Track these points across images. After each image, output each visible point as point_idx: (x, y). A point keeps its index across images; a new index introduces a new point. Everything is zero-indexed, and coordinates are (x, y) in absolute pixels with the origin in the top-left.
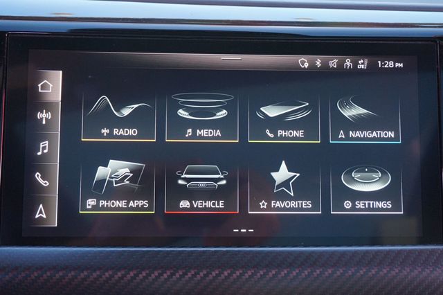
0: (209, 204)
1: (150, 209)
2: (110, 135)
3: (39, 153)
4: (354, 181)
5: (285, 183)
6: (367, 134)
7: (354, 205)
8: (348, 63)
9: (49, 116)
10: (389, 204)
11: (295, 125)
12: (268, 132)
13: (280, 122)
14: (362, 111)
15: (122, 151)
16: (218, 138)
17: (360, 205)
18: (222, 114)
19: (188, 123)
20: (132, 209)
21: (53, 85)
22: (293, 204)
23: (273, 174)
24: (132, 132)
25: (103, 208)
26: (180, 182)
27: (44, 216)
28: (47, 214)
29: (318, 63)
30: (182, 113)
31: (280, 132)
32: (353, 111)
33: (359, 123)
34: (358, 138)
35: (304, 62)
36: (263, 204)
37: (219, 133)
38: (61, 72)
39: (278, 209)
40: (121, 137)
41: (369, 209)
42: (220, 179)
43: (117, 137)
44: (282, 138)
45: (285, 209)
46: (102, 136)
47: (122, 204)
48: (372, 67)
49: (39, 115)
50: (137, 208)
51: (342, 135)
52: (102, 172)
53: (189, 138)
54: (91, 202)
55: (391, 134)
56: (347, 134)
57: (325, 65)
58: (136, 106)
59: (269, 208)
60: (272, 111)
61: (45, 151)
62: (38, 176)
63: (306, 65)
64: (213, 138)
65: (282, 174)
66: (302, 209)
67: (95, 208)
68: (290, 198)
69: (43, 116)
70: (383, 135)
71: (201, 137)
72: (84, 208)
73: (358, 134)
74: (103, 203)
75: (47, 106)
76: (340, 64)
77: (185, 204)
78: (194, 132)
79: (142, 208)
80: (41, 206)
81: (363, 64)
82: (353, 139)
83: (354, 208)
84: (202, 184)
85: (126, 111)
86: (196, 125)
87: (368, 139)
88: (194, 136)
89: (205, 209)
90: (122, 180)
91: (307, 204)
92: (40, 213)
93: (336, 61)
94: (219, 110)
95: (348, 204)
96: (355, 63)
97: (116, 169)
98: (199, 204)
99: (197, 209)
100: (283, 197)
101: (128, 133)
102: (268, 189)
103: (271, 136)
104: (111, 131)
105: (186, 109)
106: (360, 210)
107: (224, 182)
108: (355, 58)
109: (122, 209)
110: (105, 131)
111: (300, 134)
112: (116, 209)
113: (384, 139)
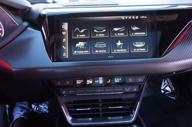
0: (102, 51)
1: (89, 53)
2: (79, 37)
3: (63, 41)
4: (136, 44)
5: (120, 46)
6: (139, 33)
7: (136, 50)
8: (133, 17)
9: (65, 33)
10: (144, 49)
11: (122, 32)
12: (115, 34)
14: (137, 28)
15: (82, 40)
16: (104, 36)
17: (138, 50)
18: (105, 30)
19: (96, 33)
20: (85, 53)
21: (65, 26)
22: (122, 50)
23: (117, 44)
24: (84, 36)
25: (78, 53)
26: (96, 46)
27: (65, 55)
28: (66, 55)
29: (126, 18)
30: (95, 31)
31: (118, 34)
32: (135, 28)
33: (137, 31)
34: (136, 35)
35: (123, 18)
36: (115, 51)
37: (104, 35)
38: (67, 23)
39: (119, 52)
40: (81, 37)
41: (140, 51)
42: (105, 45)
43: (80, 37)
44: (119, 35)
45: (120, 51)
46: (77, 37)
47: (82, 52)
48: (139, 18)
49: (63, 33)
50: (86, 53)
51: (133, 34)
52: (77, 45)
53: (97, 36)
54: (75, 52)
55: (144, 33)
56: (134, 34)
57: (128, 18)
58: (84, 30)
59: (116, 51)
60: (116, 29)
61: (65, 41)
62: (63, 46)
63: (124, 18)
64: (103, 36)
65: (119, 43)
66: (124, 51)
67: (76, 53)
68: (121, 49)
69: (64, 33)
70: (142, 34)
71: (100, 36)
72: (74, 53)
73: (137, 34)
74: (78, 52)
75: (65, 31)
76: (132, 18)
77: (97, 51)
78: (98, 35)
79: (87, 53)
80: (64, 53)
81: (137, 17)
82: (135, 35)
83: (136, 51)
84: (101, 47)
85: (82, 31)
86: (99, 33)
87: (139, 35)
88: (98, 36)
89: (102, 52)
90: (82, 47)
92: (64, 55)
93: (131, 17)
94: (104, 29)
95: (135, 50)
96: (135, 17)
97: (81, 44)
98: (100, 51)
99: (100, 52)
100: (120, 49)
101: (83, 36)
102: (116, 47)
103: (116, 35)
104: (79, 36)
105: (96, 30)
106: (138, 51)
107: (106, 46)
108: (135, 16)
109: (83, 53)
110: (78, 36)
111: (123, 34)
112: (81, 53)
113: (143, 35)
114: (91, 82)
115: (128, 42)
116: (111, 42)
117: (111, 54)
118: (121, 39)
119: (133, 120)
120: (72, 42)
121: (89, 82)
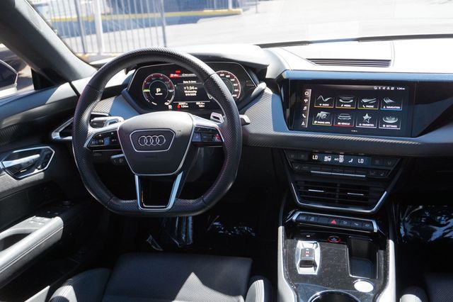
0: (346, 124)
1: (330, 124)
3: (304, 109)
4: (386, 120)
5: (367, 120)
6: (392, 107)
8: (388, 88)
10: (396, 126)
11: (371, 104)
12: (363, 106)
13: (368, 104)
14: (391, 101)
15: (324, 109)
16: (350, 107)
17: (388, 126)
18: (352, 101)
19: (342, 103)
20: (326, 124)
21: (308, 93)
22: (368, 125)
23: (364, 117)
26: (339, 118)
28: (305, 124)
29: (380, 88)
30: (341, 100)
31: (367, 106)
32: (388, 101)
33: (390, 104)
34: (389, 109)
35: (375, 87)
36: (360, 125)
38: (311, 90)
41: (390, 127)
42: (349, 118)
43: (323, 106)
44: (367, 108)
45: (366, 126)
47: (323, 123)
48: (395, 89)
51: (384, 107)
52: (319, 114)
53: (342, 107)
54: (316, 122)
55: (399, 108)
56: (386, 107)
58: (329, 98)
59: (362, 126)
60: (365, 101)
61: (306, 109)
62: (303, 115)
65: (367, 117)
68: (368, 123)
69: (306, 100)
71: (345, 107)
72: (314, 123)
73: (390, 107)
74: (318, 122)
75: (307, 98)
77: (339, 123)
79: (328, 124)
80: (303, 122)
81: (393, 88)
83: (386, 127)
84: (344, 119)
85: (326, 100)
86: (344, 104)
87: (392, 109)
90: (324, 117)
91: (372, 125)
92: (303, 124)
95: (384, 126)
97: (322, 114)
98: (343, 124)
100: (366, 123)
101: (326, 105)
102: (362, 121)
110: (321, 105)
111: (372, 107)
112: (321, 124)
113: (397, 109)
114: (330, 159)
115: (378, 116)
116: (357, 114)
117: (355, 128)
118: (369, 112)
119: (374, 209)
120: (314, 112)
121: (327, 159)
